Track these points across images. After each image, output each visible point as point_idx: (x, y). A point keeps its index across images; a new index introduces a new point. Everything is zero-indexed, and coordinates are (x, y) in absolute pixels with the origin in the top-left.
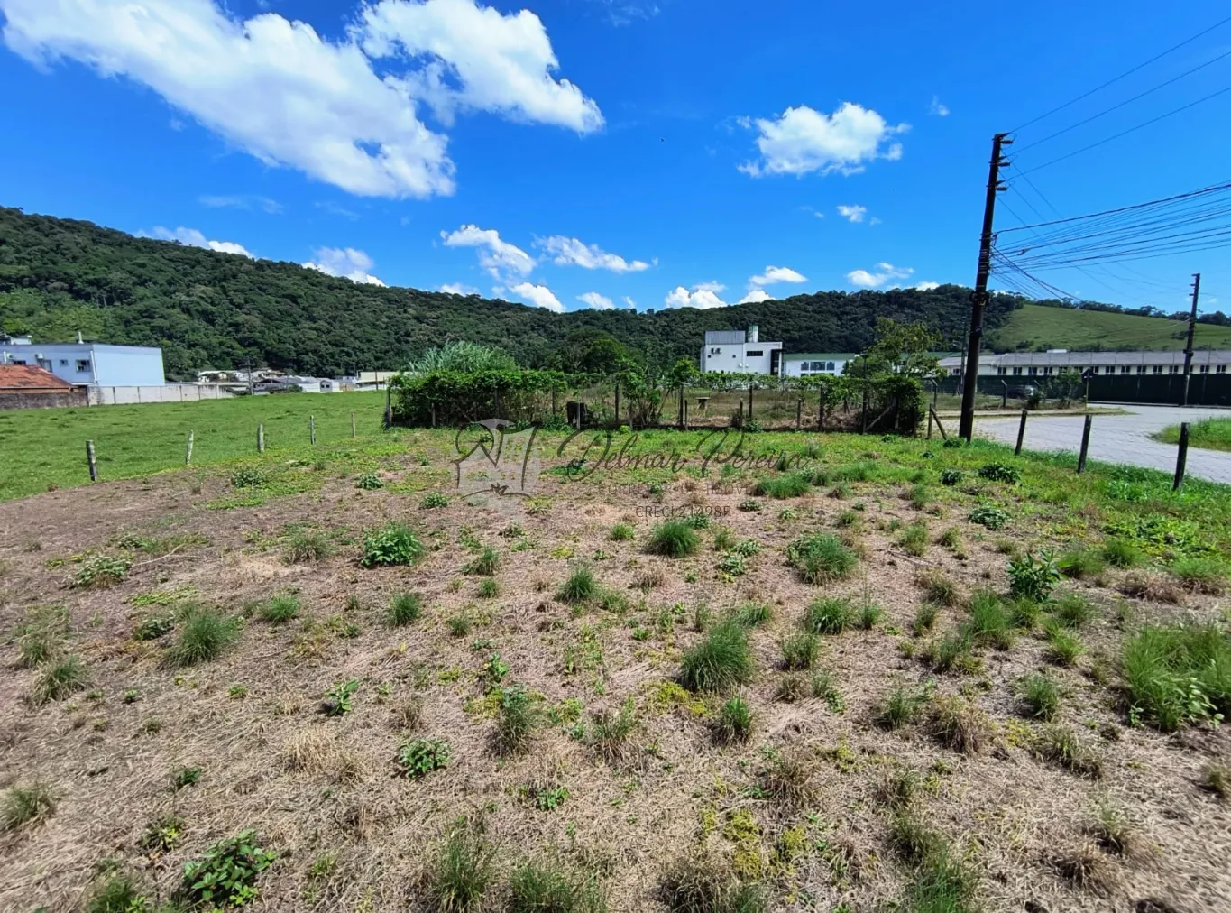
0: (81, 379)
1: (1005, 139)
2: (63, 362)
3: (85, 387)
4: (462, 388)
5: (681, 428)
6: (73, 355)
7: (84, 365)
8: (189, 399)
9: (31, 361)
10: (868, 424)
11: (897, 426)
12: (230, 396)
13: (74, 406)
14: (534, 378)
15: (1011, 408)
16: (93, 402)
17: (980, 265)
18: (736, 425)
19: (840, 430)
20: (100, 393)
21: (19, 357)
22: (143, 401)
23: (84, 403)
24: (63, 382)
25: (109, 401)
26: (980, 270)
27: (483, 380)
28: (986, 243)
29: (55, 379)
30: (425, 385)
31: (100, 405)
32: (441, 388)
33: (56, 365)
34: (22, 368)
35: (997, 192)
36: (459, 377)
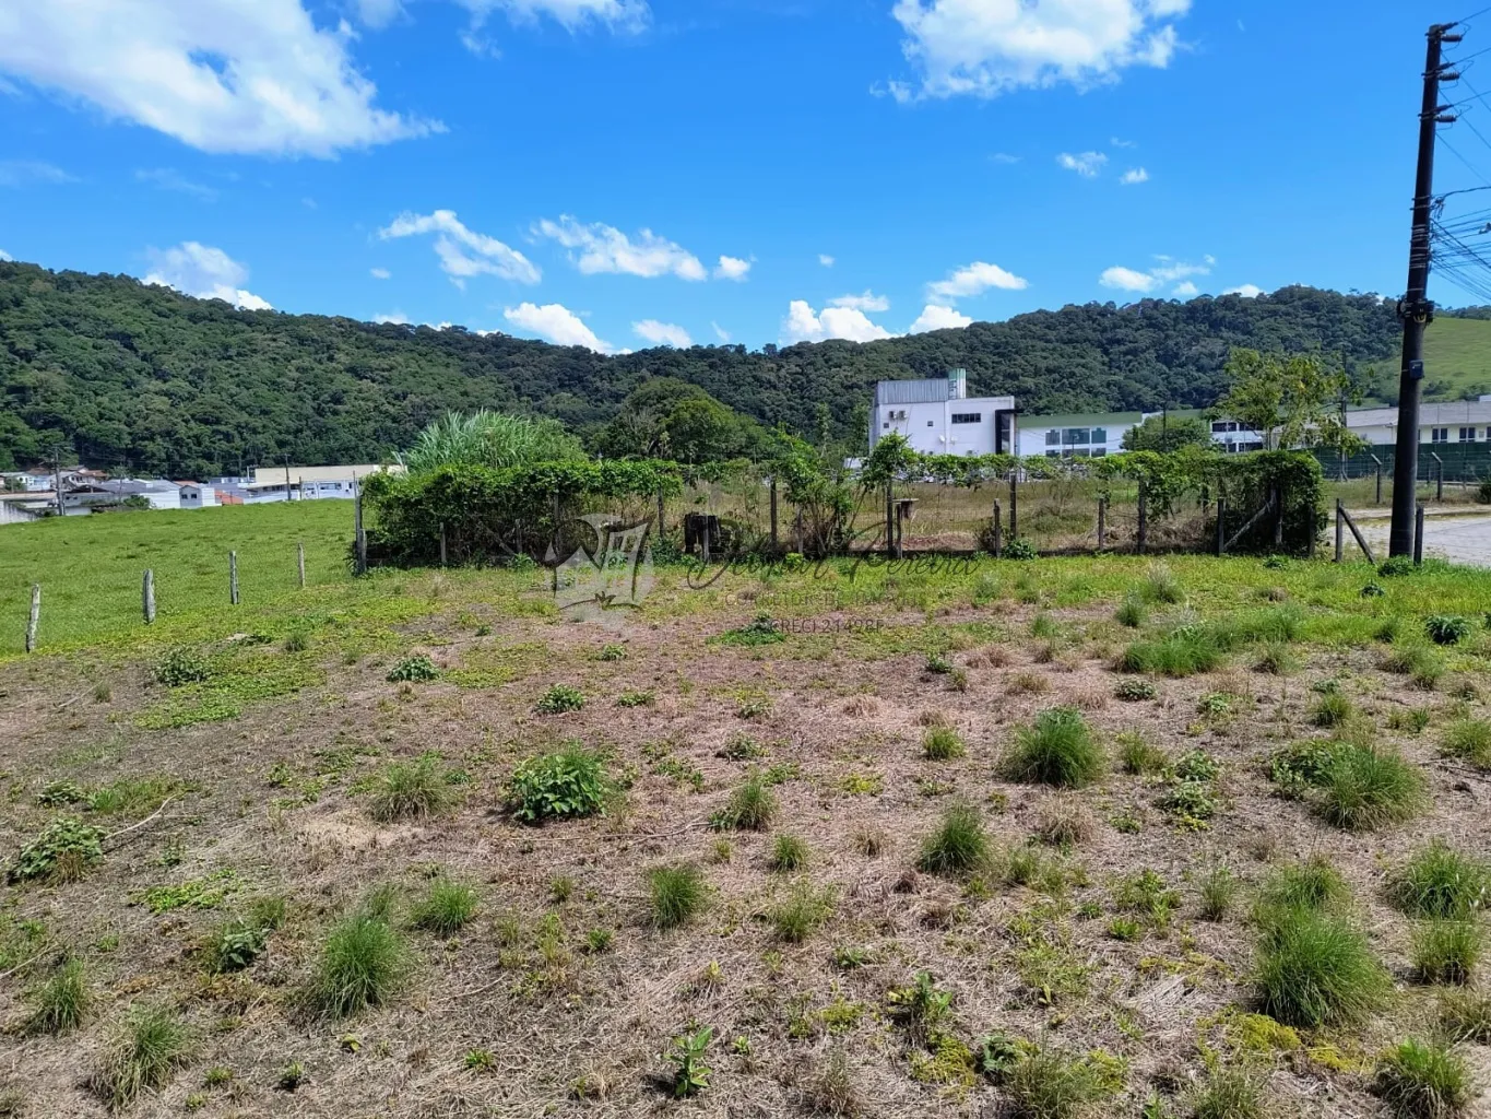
1: (1449, 33)
4: (495, 494)
5: (891, 553)
10: (1227, 538)
11: (1279, 539)
12: (24, 518)
14: (623, 474)
15: (1452, 502)
17: (1413, 252)
18: (989, 545)
19: (1178, 550)
26: (1413, 262)
27: (533, 479)
28: (1421, 215)
30: (428, 491)
32: (458, 496)
35: (1438, 125)
36: (487, 474)
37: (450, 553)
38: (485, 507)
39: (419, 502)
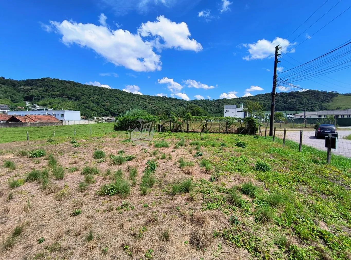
0: (62, 119)
1: (279, 47)
2: (58, 115)
3: (62, 121)
4: (132, 120)
6: (60, 113)
7: (63, 115)
8: (86, 124)
9: (52, 115)
10: (240, 131)
11: (249, 132)
12: (96, 123)
13: (60, 125)
16: (64, 124)
17: (273, 84)
19: (232, 133)
20: (65, 122)
21: (49, 114)
22: (75, 124)
23: (62, 124)
24: (58, 119)
25: (67, 124)
26: (273, 86)
28: (275, 78)
29: (56, 119)
31: (65, 125)
32: (127, 120)
33: (57, 115)
34: (49, 116)
35: (277, 63)
36: (131, 118)
37: (126, 129)
38: (130, 122)
39: (122, 121)
